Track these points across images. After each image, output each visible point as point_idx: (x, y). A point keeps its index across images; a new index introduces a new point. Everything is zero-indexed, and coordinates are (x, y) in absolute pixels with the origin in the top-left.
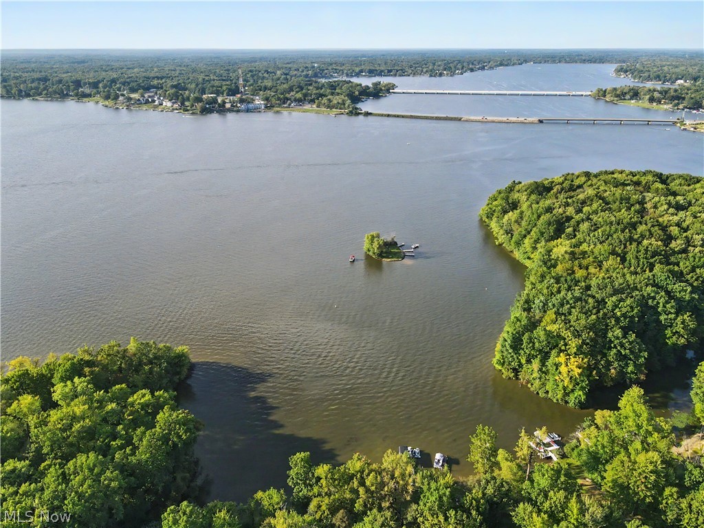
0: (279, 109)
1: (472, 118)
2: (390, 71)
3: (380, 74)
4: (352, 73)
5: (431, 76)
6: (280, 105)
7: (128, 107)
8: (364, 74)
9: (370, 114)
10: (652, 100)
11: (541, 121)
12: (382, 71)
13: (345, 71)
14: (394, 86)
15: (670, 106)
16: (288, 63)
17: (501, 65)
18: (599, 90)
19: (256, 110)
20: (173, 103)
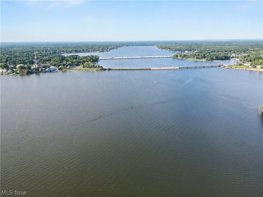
0: (66, 70)
8: (73, 52)
9: (111, 69)
10: (197, 58)
11: (180, 68)
12: (80, 51)
13: (66, 51)
14: (98, 57)
15: (205, 60)
19: (54, 71)
20: (7, 70)
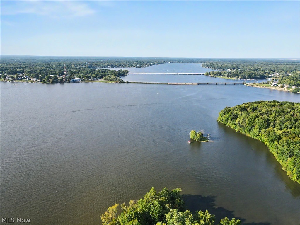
0: (88, 81)
1: (172, 83)
2: (119, 65)
3: (116, 66)
4: (104, 66)
5: (136, 67)
6: (88, 79)
7: (12, 81)
9: (129, 82)
10: (228, 76)
11: (198, 84)
13: (101, 66)
14: (128, 72)
15: (236, 78)
16: (72, 62)
17: (159, 63)
18: (207, 73)
19: (77, 81)
20: (37, 79)
